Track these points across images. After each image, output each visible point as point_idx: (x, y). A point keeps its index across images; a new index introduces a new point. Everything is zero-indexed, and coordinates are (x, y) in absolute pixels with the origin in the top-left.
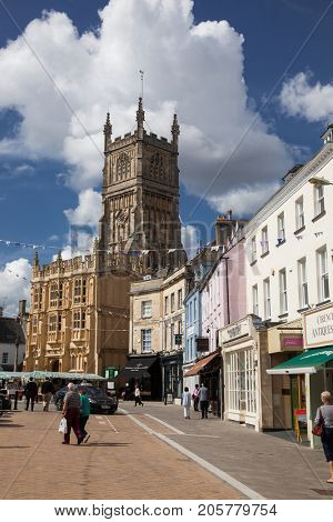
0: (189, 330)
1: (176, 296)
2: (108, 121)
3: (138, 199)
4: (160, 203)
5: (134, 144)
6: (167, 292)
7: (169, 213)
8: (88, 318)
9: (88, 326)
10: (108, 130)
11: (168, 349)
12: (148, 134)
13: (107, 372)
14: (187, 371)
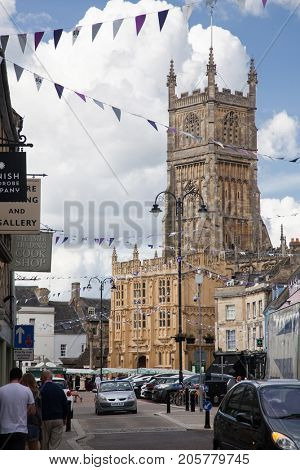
1: (257, 304)
3: (209, 170)
4: (234, 172)
5: (205, 103)
6: (250, 299)
7: (245, 182)
8: (173, 317)
9: (174, 325)
10: (172, 82)
11: (251, 349)
13: (194, 368)
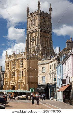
0: (58, 77)
1: (54, 65)
2: (28, 7)
3: (38, 33)
4: (45, 35)
5: (37, 15)
6: (50, 64)
7: (48, 38)
8: (24, 72)
9: (24, 75)
10: (28, 10)
11: (51, 83)
12: (41, 11)
13: (31, 90)
14: (58, 90)
